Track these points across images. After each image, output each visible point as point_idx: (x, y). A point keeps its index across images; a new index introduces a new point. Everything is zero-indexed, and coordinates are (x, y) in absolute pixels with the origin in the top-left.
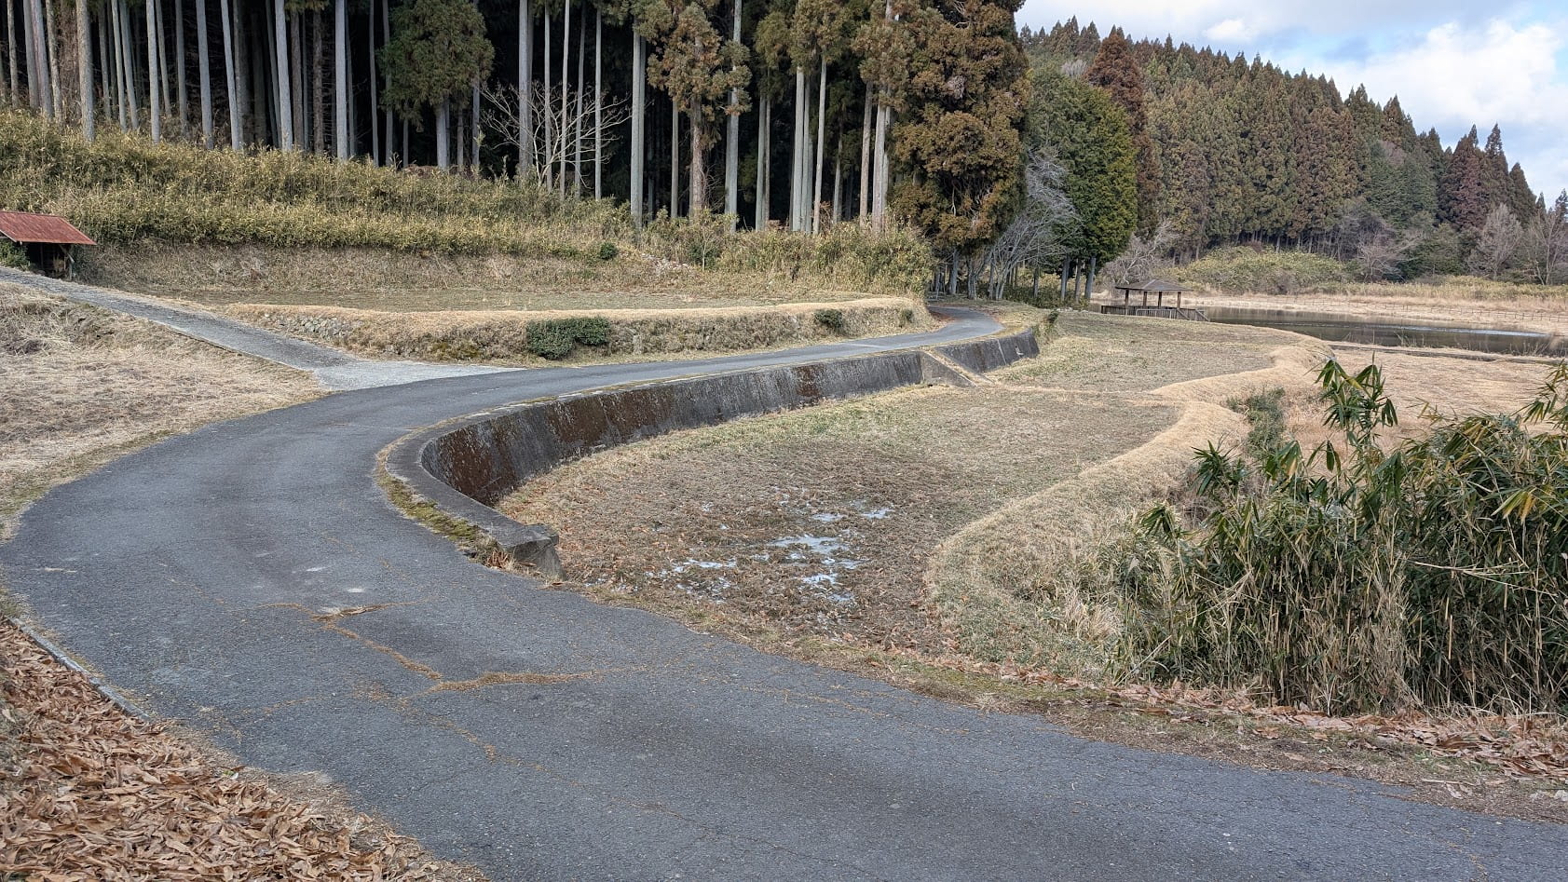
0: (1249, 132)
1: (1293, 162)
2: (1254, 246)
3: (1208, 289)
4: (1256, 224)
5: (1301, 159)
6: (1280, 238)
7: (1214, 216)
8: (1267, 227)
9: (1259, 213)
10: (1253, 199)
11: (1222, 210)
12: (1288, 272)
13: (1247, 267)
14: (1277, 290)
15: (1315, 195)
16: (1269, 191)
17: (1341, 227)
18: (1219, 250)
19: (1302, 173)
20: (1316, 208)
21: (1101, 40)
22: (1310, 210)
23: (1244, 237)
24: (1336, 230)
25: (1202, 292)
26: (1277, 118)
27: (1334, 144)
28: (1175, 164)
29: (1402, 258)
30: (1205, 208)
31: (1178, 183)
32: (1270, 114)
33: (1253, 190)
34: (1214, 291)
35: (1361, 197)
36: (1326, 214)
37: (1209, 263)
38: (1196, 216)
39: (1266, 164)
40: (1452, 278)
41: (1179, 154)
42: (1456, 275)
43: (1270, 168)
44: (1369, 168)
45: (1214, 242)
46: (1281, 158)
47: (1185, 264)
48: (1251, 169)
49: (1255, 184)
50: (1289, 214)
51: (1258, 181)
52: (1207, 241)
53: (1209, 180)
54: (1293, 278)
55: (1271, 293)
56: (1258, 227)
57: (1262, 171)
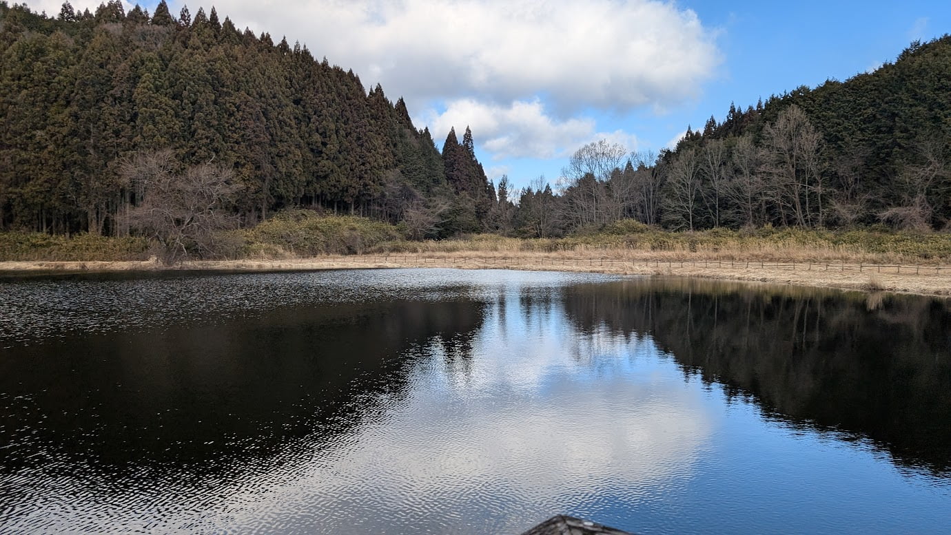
0: (301, 100)
1: (342, 132)
2: (316, 209)
3: (281, 251)
4: (317, 187)
5: (349, 130)
6: (337, 203)
7: (278, 176)
8: (326, 191)
9: (318, 177)
10: (311, 164)
11: (284, 170)
12: (354, 233)
13: (317, 228)
14: (346, 251)
15: (363, 164)
16: (326, 157)
17: (387, 193)
18: (284, 212)
19: (351, 142)
20: (366, 176)
21: (126, 13)
22: (361, 178)
23: (306, 201)
24: (383, 195)
25: (275, 256)
26: (325, 89)
27: (372, 122)
28: (231, 115)
29: (438, 220)
30: (267, 167)
31: (236, 136)
32: (318, 84)
33: (310, 155)
34: (287, 254)
35: (397, 170)
36: (374, 182)
37: (276, 224)
38: (259, 173)
39: (320, 131)
40: (476, 236)
41: (234, 104)
42: (479, 233)
43: (323, 134)
44: (400, 145)
45: (278, 204)
46: (333, 126)
47: (251, 226)
48: (307, 135)
49: (312, 150)
50: (344, 180)
51: (315, 148)
52: (274, 201)
53: (270, 137)
54: (359, 240)
55: (343, 253)
56: (319, 191)
57: (317, 137)
